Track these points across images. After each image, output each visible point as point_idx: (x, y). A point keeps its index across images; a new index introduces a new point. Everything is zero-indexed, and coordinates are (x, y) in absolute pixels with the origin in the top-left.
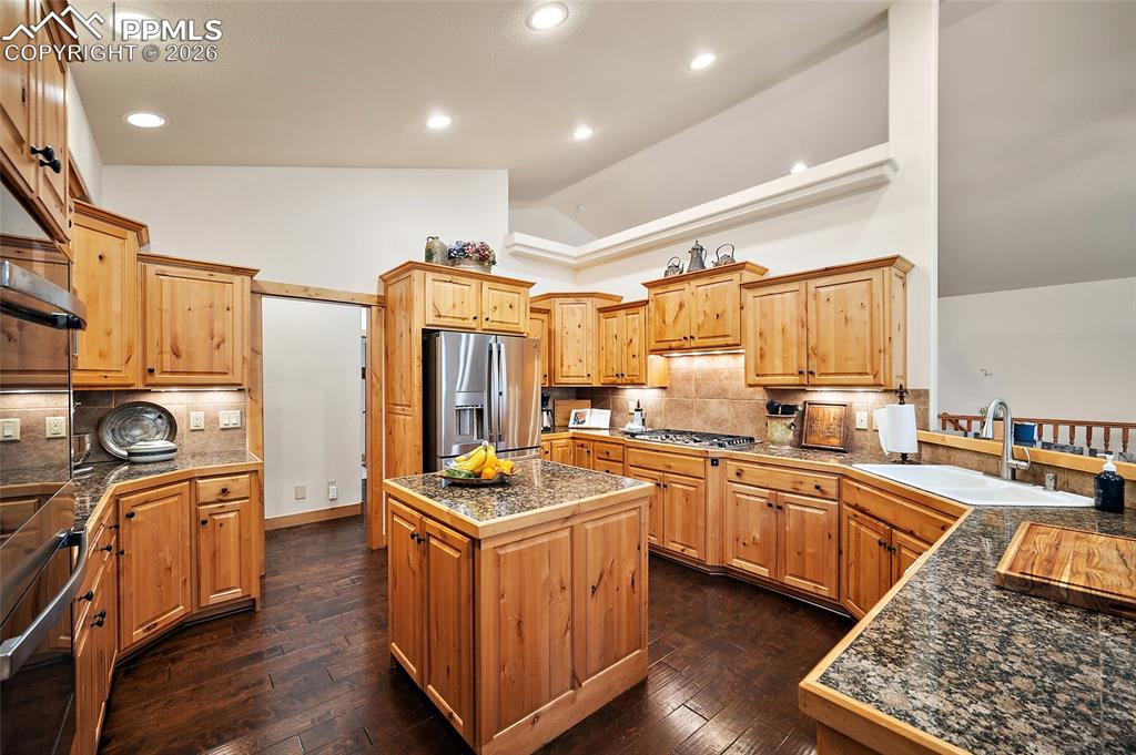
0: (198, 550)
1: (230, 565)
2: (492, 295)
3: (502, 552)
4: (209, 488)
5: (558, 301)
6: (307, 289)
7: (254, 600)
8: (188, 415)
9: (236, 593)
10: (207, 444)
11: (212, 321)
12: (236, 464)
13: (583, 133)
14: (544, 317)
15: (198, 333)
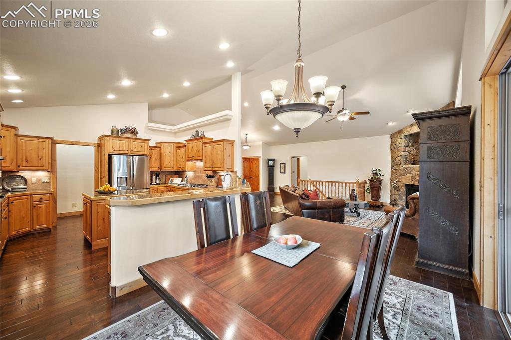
0: (33, 213)
1: (43, 218)
2: (133, 143)
3: (98, 204)
4: (36, 198)
5: (163, 144)
6: (72, 142)
7: (50, 229)
8: (31, 179)
9: (45, 226)
10: (37, 187)
11: (38, 152)
12: (45, 191)
13: (166, 95)
14: (158, 149)
15: (34, 156)
